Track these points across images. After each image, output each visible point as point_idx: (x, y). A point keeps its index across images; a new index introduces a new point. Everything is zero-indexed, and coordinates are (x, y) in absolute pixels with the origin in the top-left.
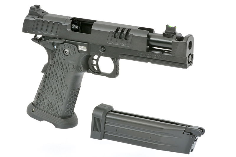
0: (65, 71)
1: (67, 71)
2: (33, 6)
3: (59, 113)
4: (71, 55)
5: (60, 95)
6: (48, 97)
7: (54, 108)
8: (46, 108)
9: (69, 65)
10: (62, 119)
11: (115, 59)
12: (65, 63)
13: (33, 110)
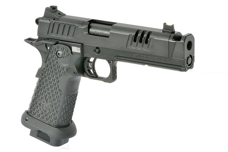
0: (58, 75)
1: (60, 75)
2: (49, 7)
3: (54, 122)
4: (64, 57)
5: (54, 102)
6: (41, 105)
7: (48, 116)
8: (41, 117)
9: (63, 68)
10: (57, 129)
11: (111, 61)
12: (58, 67)
13: (27, 118)
